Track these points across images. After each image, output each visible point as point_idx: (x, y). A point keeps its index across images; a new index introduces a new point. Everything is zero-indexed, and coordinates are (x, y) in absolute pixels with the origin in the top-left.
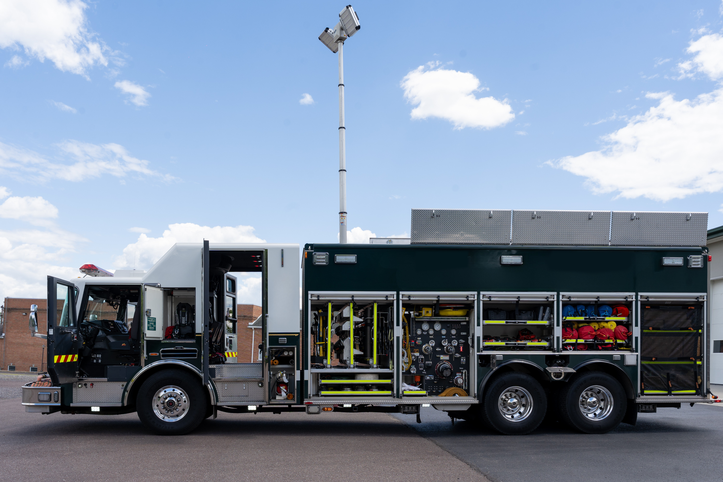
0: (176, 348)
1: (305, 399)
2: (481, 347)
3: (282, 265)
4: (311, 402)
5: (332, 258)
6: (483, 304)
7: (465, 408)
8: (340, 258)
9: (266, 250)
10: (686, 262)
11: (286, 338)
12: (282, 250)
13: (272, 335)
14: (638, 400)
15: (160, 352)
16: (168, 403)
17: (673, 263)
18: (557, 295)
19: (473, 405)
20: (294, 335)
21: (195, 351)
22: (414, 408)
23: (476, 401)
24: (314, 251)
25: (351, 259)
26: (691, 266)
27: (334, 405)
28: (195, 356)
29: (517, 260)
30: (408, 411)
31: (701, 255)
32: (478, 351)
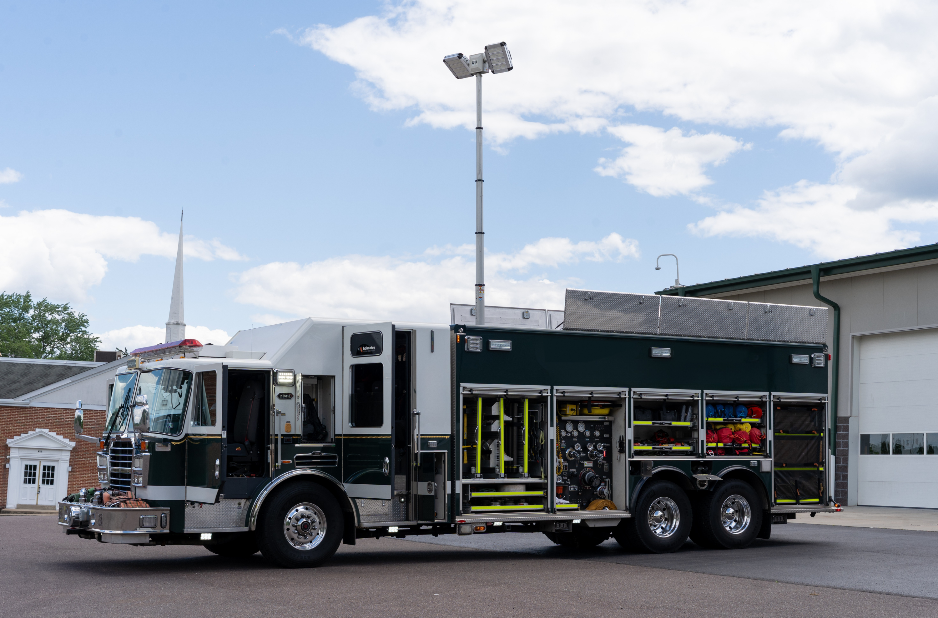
0: (314, 454)
1: (457, 517)
2: (632, 452)
3: (432, 350)
4: (463, 520)
5: (486, 345)
6: (634, 401)
7: (615, 524)
8: (495, 345)
9: (415, 331)
10: (811, 360)
11: (436, 441)
12: (432, 332)
13: (424, 437)
14: (773, 511)
15: (295, 460)
16: (303, 525)
17: (800, 361)
18: (701, 393)
19: (623, 520)
20: (445, 437)
21: (334, 457)
22: (565, 525)
23: (627, 515)
24: (467, 335)
25: (506, 345)
26: (815, 364)
27: (486, 523)
28: (334, 463)
29: (666, 353)
30: (560, 528)
31: (823, 353)
32: (630, 457)
